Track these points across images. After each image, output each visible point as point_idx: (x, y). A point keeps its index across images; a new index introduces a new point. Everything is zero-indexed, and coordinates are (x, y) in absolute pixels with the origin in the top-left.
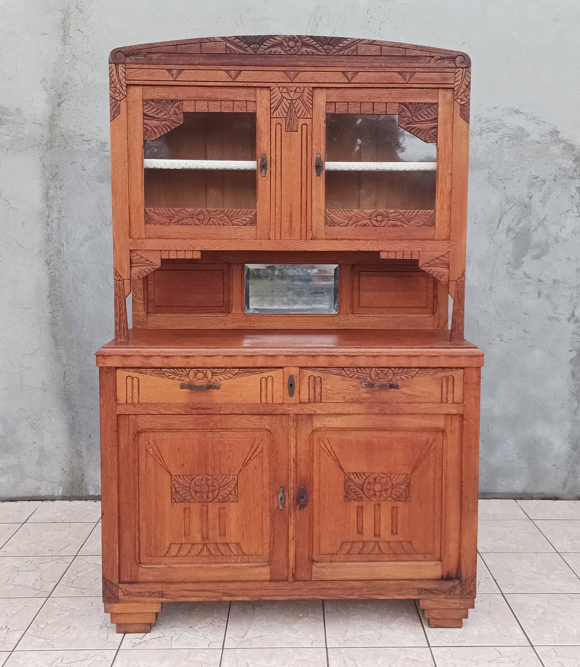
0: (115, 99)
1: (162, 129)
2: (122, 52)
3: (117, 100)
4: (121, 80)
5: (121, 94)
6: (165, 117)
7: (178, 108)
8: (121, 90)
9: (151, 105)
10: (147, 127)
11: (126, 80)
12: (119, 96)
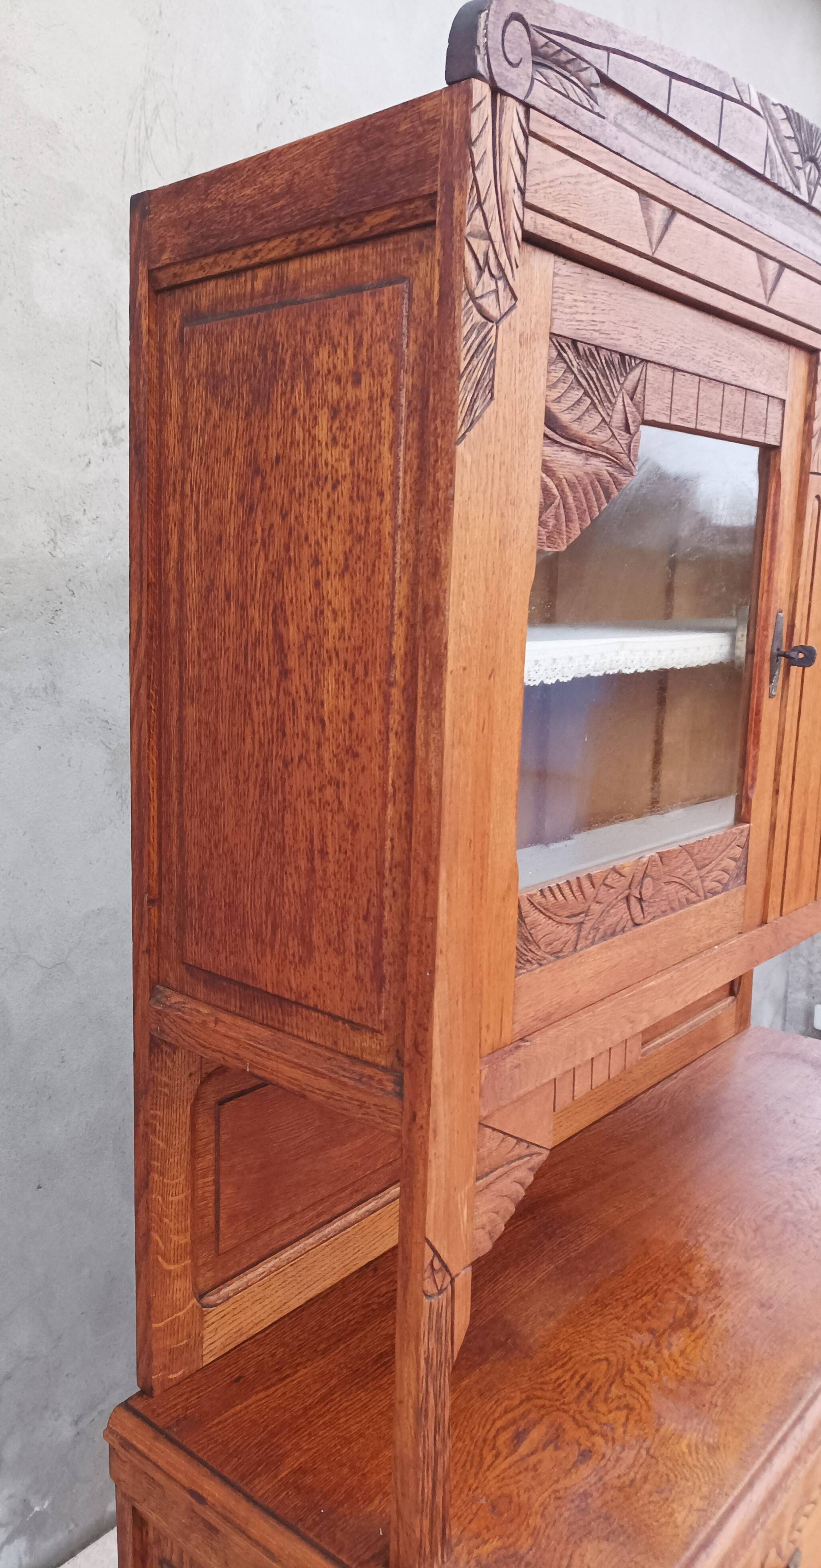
0: (481, 311)
1: (586, 494)
2: (526, 25)
3: (488, 319)
4: (508, 198)
5: (501, 284)
6: (602, 436)
7: (632, 399)
8: (503, 259)
9: (569, 369)
10: (551, 484)
11: (527, 205)
12: (497, 291)
